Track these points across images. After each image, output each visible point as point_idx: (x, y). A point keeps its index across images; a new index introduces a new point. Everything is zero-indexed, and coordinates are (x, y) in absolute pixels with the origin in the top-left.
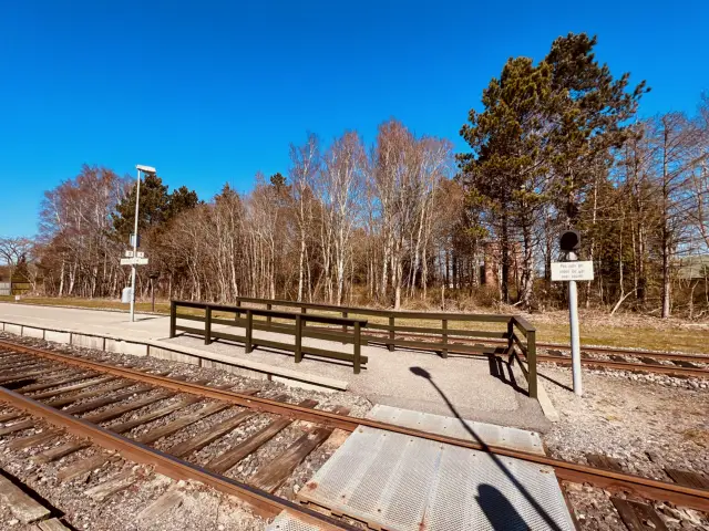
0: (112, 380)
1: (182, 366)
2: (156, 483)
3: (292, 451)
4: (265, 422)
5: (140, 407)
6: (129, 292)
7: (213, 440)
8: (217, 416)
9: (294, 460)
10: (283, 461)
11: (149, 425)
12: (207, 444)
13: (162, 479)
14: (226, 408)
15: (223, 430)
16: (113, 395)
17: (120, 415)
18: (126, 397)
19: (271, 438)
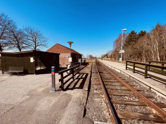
0: (112, 75)
1: (126, 77)
2: (102, 96)
3: (138, 114)
4: (137, 100)
5: (111, 82)
6: (121, 59)
7: (118, 95)
8: (124, 91)
9: (136, 117)
10: (131, 114)
11: (110, 86)
12: (117, 95)
13: (104, 96)
14: (128, 90)
15: (122, 95)
16: (109, 78)
17: (108, 82)
18: (111, 79)
19: (135, 105)
